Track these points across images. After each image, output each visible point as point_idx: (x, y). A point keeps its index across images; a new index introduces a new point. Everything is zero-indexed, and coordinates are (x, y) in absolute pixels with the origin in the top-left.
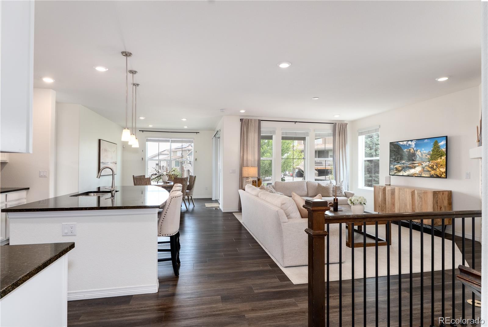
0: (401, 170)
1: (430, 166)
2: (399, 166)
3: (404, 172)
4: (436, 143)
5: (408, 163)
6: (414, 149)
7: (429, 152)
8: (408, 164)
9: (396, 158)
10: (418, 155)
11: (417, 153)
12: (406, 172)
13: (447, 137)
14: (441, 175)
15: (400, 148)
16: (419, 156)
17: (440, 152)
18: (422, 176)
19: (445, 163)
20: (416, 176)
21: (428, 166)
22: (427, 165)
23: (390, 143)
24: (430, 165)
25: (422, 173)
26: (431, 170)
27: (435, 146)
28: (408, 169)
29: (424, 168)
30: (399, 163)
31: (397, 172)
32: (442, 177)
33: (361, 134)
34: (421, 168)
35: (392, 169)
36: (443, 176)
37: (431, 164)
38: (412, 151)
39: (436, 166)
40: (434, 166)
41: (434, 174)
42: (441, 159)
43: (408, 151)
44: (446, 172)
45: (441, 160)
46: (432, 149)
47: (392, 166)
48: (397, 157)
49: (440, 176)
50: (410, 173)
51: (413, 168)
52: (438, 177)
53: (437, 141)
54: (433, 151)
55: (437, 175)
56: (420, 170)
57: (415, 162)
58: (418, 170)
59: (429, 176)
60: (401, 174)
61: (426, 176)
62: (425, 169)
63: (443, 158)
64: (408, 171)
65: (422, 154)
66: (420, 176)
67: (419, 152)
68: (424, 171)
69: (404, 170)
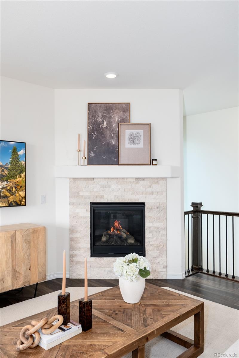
1: (8, 188)
4: (15, 152)
13: (25, 143)
14: (21, 202)
17: (19, 166)
19: (24, 184)
27: (13, 155)
32: (19, 205)
39: (15, 188)
40: (12, 188)
41: (13, 201)
53: (16, 148)
55: (16, 203)
63: (23, 175)
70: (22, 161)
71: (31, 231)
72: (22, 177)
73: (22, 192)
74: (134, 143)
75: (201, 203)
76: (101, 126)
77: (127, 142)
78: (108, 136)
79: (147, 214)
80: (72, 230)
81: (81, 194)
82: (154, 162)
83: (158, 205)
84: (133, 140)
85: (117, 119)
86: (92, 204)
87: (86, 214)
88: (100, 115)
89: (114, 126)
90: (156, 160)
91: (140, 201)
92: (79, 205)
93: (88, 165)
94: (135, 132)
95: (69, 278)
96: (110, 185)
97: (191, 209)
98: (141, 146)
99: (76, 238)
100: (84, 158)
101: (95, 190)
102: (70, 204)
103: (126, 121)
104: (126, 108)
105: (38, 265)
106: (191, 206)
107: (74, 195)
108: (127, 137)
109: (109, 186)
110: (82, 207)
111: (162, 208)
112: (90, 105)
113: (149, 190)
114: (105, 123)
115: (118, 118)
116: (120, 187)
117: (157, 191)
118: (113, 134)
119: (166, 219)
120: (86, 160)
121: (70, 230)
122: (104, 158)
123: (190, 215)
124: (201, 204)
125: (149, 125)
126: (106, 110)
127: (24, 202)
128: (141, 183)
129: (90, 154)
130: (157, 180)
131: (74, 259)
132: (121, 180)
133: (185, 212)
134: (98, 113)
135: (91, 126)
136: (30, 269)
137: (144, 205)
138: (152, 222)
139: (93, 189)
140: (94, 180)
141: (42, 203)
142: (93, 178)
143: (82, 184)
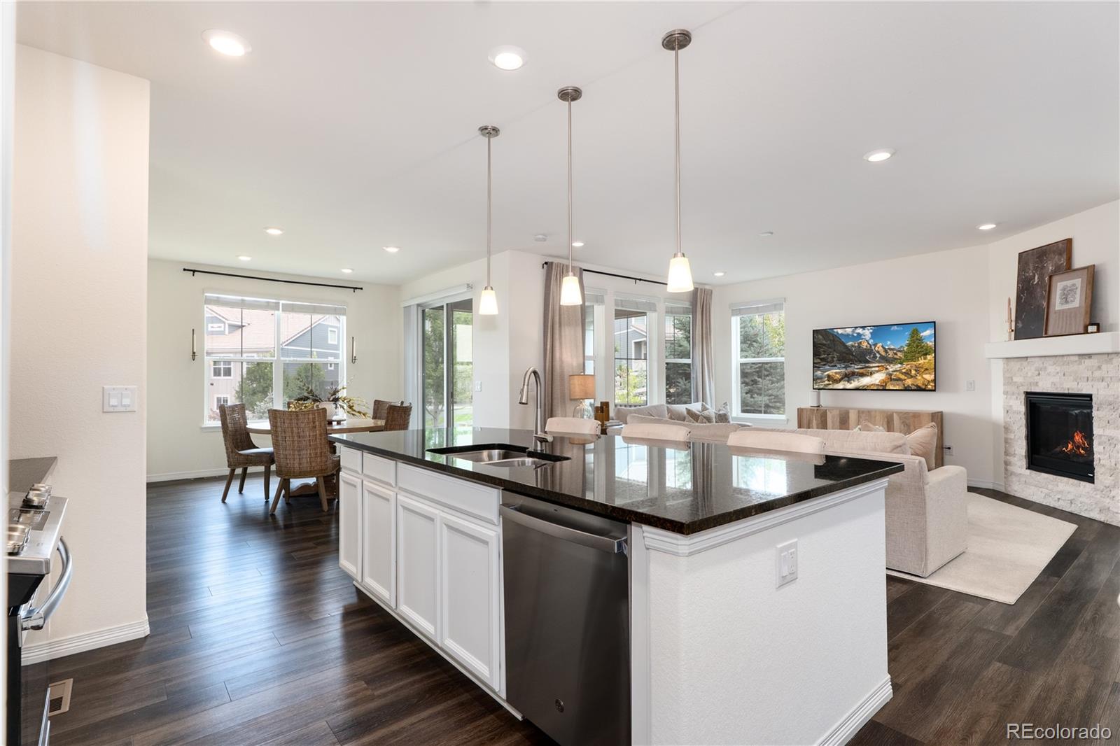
0: (840, 380)
1: (904, 371)
2: (836, 373)
3: (848, 382)
4: (915, 334)
5: (856, 367)
6: (870, 342)
8: (857, 369)
9: (828, 358)
10: (878, 352)
11: (877, 348)
12: (851, 383)
13: (935, 322)
14: (926, 386)
15: (836, 339)
16: (880, 354)
17: (922, 347)
18: (887, 388)
19: (933, 366)
20: (872, 390)
21: (900, 371)
22: (898, 369)
23: (814, 331)
24: (903, 369)
25: (886, 384)
26: (906, 378)
27: (913, 337)
28: (855, 378)
29: (891, 375)
30: (836, 366)
31: (831, 382)
32: (927, 389)
33: (736, 312)
34: (885, 375)
35: (818, 379)
36: (929, 387)
37: (906, 367)
38: (864, 345)
39: (916, 371)
40: (911, 371)
41: (912, 385)
42: (925, 359)
43: (856, 345)
44: (935, 381)
45: (927, 361)
46: (907, 342)
47: (819, 373)
48: (830, 356)
49: (924, 387)
50: (861, 385)
51: (868, 376)
52: (919, 389)
53: (917, 330)
54: (909, 345)
55: (917, 386)
56: (883, 378)
57: (871, 365)
58: (877, 378)
59: (901, 388)
60: (840, 386)
61: (895, 388)
62: (893, 377)
64: (856, 380)
65: (886, 352)
66: (882, 388)
67: (879, 347)
68: (891, 379)
69: (847, 379)
70: (929, 342)
71: (911, 414)
72: (929, 358)
73: (929, 375)
74: (1066, 302)
76: (1031, 282)
77: (1058, 301)
78: (1039, 295)
79: (1094, 413)
80: (1007, 429)
81: (1015, 379)
82: (1090, 328)
83: (1111, 399)
84: (1066, 296)
85: (1050, 268)
86: (1027, 393)
87: (1020, 407)
88: (1031, 267)
89: (1046, 279)
90: (1096, 324)
91: (1084, 392)
92: (1013, 395)
93: (1014, 339)
94: (1071, 283)
95: (1004, 491)
96: (1046, 366)
98: (1076, 304)
99: (1011, 439)
100: (1012, 330)
101: (1030, 374)
102: (1004, 393)
103: (1061, 269)
104: (1067, 247)
107: (1009, 381)
108: (1059, 293)
109: (1045, 369)
110: (1015, 397)
112: (1021, 255)
113: (1097, 374)
114: (1036, 277)
115: (1052, 266)
116: (1057, 369)
117: (1109, 375)
118: (1045, 291)
120: (1013, 334)
122: (1032, 328)
125: (1095, 267)
126: (1038, 257)
127: (931, 386)
128: (1087, 362)
129: (1017, 324)
130: (1109, 356)
131: (1008, 467)
132: (1059, 359)
134: (1029, 265)
135: (1021, 285)
137: (1091, 399)
138: (1104, 427)
139: (1027, 373)
140: (1029, 360)
141: (968, 390)
142: (1027, 357)
143: (1015, 366)
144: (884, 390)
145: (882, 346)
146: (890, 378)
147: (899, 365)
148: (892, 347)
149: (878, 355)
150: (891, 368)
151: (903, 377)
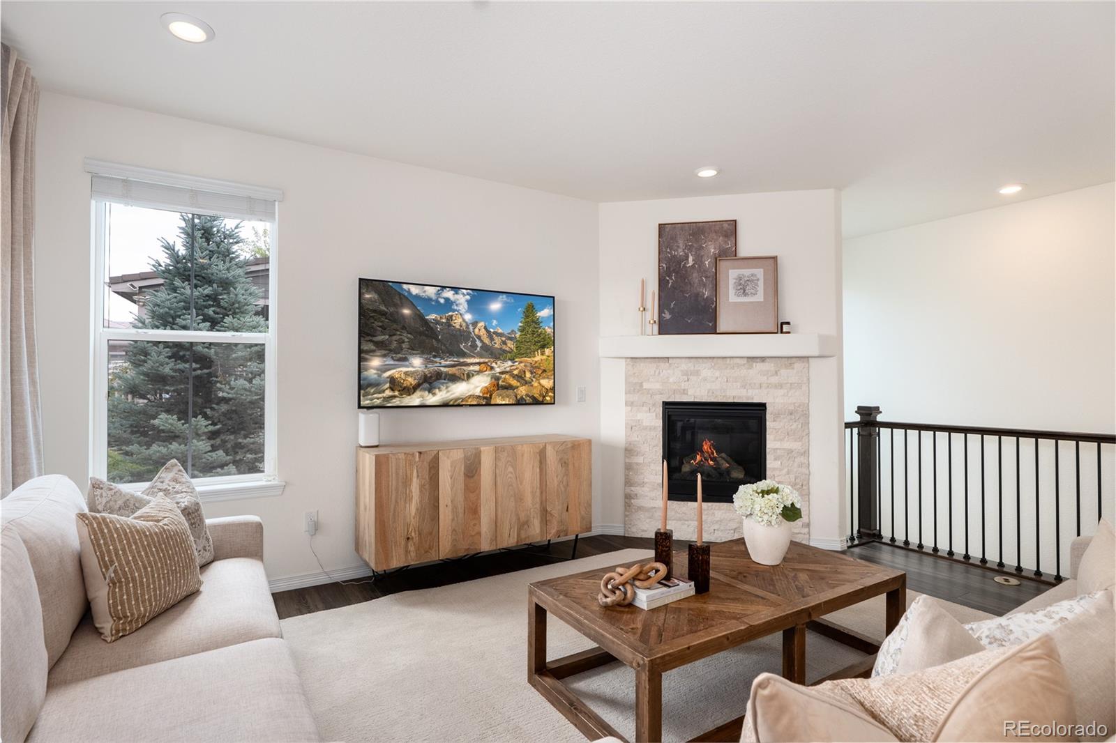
0: (415, 388)
1: (515, 372)
2: (407, 374)
3: (430, 391)
4: (530, 311)
5: (443, 363)
7: (513, 331)
8: (445, 367)
9: (391, 342)
10: (479, 337)
11: (477, 330)
12: (434, 394)
13: (554, 297)
14: (544, 397)
15: (407, 305)
16: (482, 341)
17: (539, 335)
18: (493, 402)
19: (552, 368)
20: (470, 405)
21: (510, 372)
22: (508, 369)
23: (360, 281)
24: (515, 370)
25: (491, 395)
26: (519, 384)
27: (527, 317)
28: (443, 384)
29: (498, 379)
30: (406, 359)
31: (397, 393)
32: (545, 402)
34: (489, 378)
35: (369, 385)
36: (548, 398)
37: (518, 366)
38: (457, 322)
39: (532, 373)
40: (524, 372)
41: (527, 395)
42: (542, 354)
43: (444, 321)
44: (553, 389)
45: (544, 357)
46: (520, 324)
47: (370, 373)
48: (395, 338)
49: (541, 399)
50: (451, 397)
51: (463, 380)
52: (536, 402)
53: (533, 306)
54: (522, 330)
55: (533, 398)
56: (486, 384)
57: (469, 361)
58: (478, 384)
59: (511, 402)
60: (415, 400)
61: (504, 402)
62: (500, 383)
63: (548, 351)
64: (443, 388)
65: (492, 339)
66: (485, 401)
67: (480, 330)
68: (499, 387)
69: (426, 385)
70: (547, 328)
71: (570, 445)
72: (547, 354)
73: (547, 380)
74: (745, 294)
75: (878, 408)
76: (683, 263)
77: (732, 291)
78: (697, 281)
79: (769, 424)
80: (629, 451)
81: (646, 386)
82: (785, 328)
83: (792, 408)
84: (743, 288)
85: (712, 250)
86: (665, 404)
87: (655, 421)
88: (681, 245)
89: (707, 263)
90: (788, 323)
91: (756, 400)
92: (643, 406)
93: (660, 334)
94: (747, 272)
95: (622, 535)
96: (699, 370)
97: (857, 418)
98: (760, 297)
99: (637, 464)
100: (652, 322)
101: (671, 380)
102: (626, 404)
103: (729, 253)
104: (729, 230)
105: (580, 504)
106: (856, 412)
107: (634, 387)
108: (731, 282)
109: (697, 373)
110: (647, 409)
111: (801, 414)
112: (662, 227)
113: (774, 380)
114: (691, 258)
115: (715, 248)
116: (717, 374)
117: (790, 382)
118: (706, 277)
119: (808, 434)
120: (656, 327)
121: (626, 450)
122: (689, 321)
123: (855, 430)
124: (877, 410)
125: (775, 258)
126: (693, 234)
127: (550, 396)
128: (759, 366)
129: (663, 315)
130: (790, 360)
131: (633, 501)
132: (720, 361)
133: (845, 424)
134: (677, 242)
135: (664, 265)
136: (567, 510)
137: (764, 408)
138: (781, 440)
139: (668, 378)
140: (670, 361)
141: (579, 401)
142: (668, 358)
143: (649, 369)
144: (488, 404)
145: (485, 328)
146: (498, 385)
147: (510, 363)
148: (500, 331)
149: (479, 344)
150: (499, 367)
151: (514, 382)
